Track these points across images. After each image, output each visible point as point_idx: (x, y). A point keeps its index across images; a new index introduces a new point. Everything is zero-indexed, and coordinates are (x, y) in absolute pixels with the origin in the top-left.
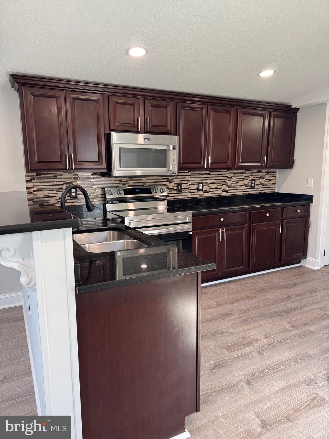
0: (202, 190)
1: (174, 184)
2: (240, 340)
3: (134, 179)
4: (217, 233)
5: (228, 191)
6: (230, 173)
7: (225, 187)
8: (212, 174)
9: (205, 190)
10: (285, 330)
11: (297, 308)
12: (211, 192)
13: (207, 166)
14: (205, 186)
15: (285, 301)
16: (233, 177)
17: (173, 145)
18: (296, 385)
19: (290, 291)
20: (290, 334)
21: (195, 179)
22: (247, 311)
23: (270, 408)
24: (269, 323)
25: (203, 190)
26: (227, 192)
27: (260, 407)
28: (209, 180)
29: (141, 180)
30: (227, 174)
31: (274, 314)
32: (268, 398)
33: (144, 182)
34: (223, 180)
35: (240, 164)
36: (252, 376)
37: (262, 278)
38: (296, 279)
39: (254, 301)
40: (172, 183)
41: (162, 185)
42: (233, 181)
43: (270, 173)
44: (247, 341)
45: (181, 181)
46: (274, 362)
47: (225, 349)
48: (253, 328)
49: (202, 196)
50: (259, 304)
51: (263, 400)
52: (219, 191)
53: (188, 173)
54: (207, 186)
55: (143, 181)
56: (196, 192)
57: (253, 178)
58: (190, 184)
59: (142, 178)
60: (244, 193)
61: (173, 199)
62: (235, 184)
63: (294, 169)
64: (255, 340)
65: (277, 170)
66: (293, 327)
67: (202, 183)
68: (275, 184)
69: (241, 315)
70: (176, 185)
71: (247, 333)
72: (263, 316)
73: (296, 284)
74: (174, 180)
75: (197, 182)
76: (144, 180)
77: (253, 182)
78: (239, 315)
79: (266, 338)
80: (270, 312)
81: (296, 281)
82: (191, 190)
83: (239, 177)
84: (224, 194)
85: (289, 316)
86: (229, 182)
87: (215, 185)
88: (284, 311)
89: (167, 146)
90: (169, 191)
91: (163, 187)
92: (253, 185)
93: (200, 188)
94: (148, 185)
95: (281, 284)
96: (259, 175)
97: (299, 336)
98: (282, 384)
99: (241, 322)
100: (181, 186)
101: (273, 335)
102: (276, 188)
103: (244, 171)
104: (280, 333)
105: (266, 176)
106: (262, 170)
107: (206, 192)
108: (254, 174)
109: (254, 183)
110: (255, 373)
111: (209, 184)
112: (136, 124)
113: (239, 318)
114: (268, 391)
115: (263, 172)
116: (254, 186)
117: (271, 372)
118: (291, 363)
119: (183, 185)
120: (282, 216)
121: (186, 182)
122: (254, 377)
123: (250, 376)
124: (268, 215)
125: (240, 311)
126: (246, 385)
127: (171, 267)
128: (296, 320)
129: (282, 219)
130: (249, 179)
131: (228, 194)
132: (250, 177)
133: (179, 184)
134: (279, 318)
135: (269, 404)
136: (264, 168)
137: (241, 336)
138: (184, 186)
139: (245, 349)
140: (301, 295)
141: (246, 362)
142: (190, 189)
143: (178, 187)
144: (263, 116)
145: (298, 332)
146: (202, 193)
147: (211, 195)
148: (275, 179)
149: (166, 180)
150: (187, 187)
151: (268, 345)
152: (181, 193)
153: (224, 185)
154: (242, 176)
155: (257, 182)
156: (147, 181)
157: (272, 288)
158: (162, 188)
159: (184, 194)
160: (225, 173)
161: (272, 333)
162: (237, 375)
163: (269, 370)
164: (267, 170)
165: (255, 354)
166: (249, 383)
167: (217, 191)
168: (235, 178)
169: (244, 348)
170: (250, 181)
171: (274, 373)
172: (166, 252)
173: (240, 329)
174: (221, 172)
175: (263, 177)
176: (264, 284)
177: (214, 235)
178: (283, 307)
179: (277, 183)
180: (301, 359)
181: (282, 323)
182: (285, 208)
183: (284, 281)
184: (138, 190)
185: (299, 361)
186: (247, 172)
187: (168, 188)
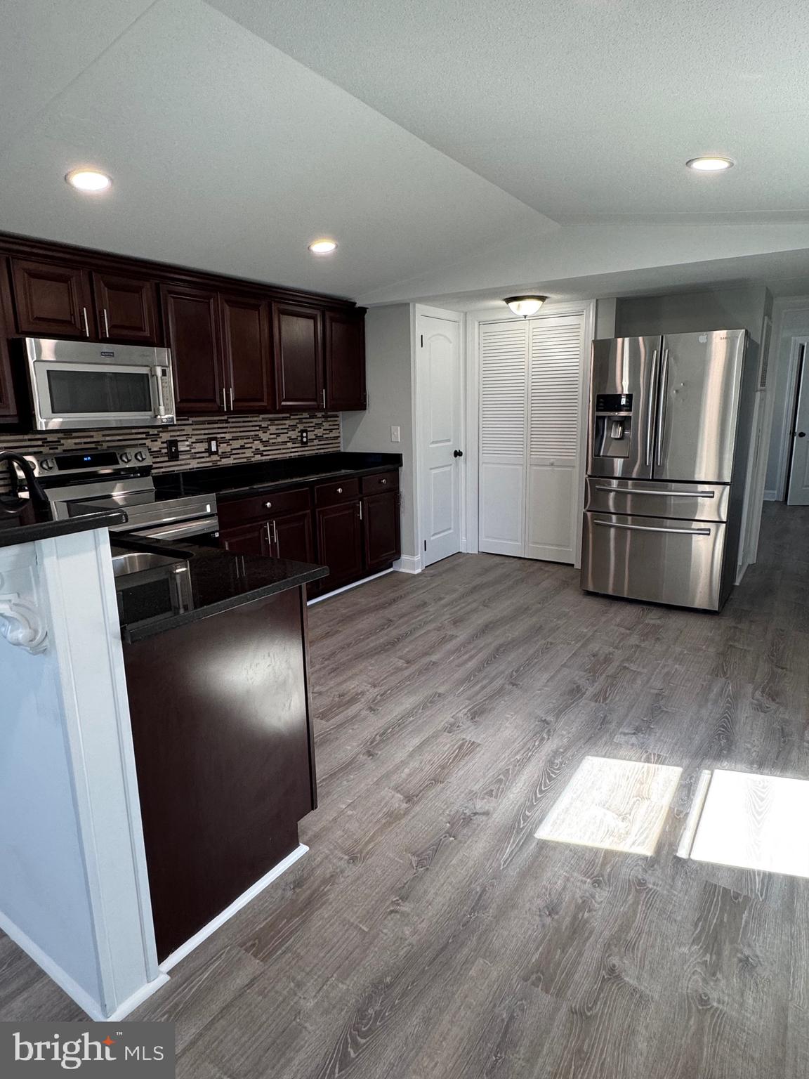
0: (216, 453)
1: (162, 443)
2: (337, 699)
3: (74, 434)
4: (262, 531)
5: (265, 453)
6: (264, 420)
7: (257, 445)
8: (233, 422)
9: (222, 453)
10: (398, 670)
11: (406, 635)
12: (234, 456)
13: (228, 407)
14: (221, 445)
15: (386, 627)
16: (270, 427)
17: (162, 366)
18: (435, 736)
19: (388, 613)
20: (406, 673)
21: (203, 432)
22: (333, 654)
23: (410, 775)
24: (372, 665)
25: (220, 453)
26: (262, 455)
27: (396, 779)
28: (229, 432)
29: (92, 437)
30: (260, 421)
31: (375, 650)
32: (404, 763)
33: (98, 442)
34: (253, 433)
35: (284, 403)
36: (372, 743)
37: (339, 600)
38: (393, 592)
39: (340, 637)
40: (157, 441)
41: (137, 445)
42: (270, 434)
43: (329, 419)
44: (347, 698)
45: (174, 436)
46: (396, 716)
47: (317, 718)
48: (350, 678)
49: (219, 463)
50: (348, 641)
51: (398, 768)
52: (248, 453)
53: (188, 420)
54: (225, 445)
55: (95, 440)
56: (207, 457)
57: (302, 428)
58: (192, 443)
59: (92, 434)
60: (292, 454)
61: (163, 472)
62: (274, 438)
63: (367, 411)
64: (360, 694)
65: (340, 414)
66: (408, 662)
67: (215, 439)
68: (339, 437)
69: (326, 663)
70: (165, 445)
71: (344, 686)
72: (360, 657)
73: (394, 600)
74: (161, 434)
75: (206, 437)
76: (98, 437)
77: (305, 435)
78: (322, 664)
79: (375, 686)
80: (369, 649)
81: (392, 595)
82: (195, 453)
83: (281, 427)
84: (258, 458)
85: (398, 648)
86: (264, 437)
87: (241, 442)
88: (389, 643)
89: (148, 368)
90: (154, 457)
91: (140, 449)
92: (305, 440)
93: (214, 449)
94: (108, 447)
95: (372, 604)
96: (312, 422)
97: (420, 673)
98: (416, 741)
99: (329, 674)
100: (177, 447)
101: (383, 680)
102: (341, 445)
103: (288, 415)
104: (392, 674)
105: (324, 424)
106: (316, 414)
107: (225, 455)
108: (304, 420)
109: (307, 437)
110: (374, 739)
111: (230, 440)
112: (78, 320)
113: (324, 668)
114: (401, 755)
115: (319, 418)
116: (306, 443)
117: (397, 729)
118: (420, 711)
119: (179, 444)
120: (361, 492)
121: (184, 438)
122: (375, 743)
123: (369, 743)
124: (339, 490)
125: (323, 657)
126: (366, 757)
127: (181, 606)
128: (408, 652)
129: (360, 496)
130: (297, 430)
131: (264, 458)
132: (298, 425)
133: (172, 443)
134: (385, 654)
135: (407, 770)
136: (321, 410)
137: (337, 693)
138: (182, 447)
139: (350, 710)
140: (406, 615)
141: (356, 727)
142: (193, 451)
143: (169, 448)
144: (314, 318)
145: (417, 667)
146: (218, 458)
147: (235, 462)
148: (338, 429)
149: (144, 436)
150: (188, 448)
151: (381, 695)
152: (178, 460)
153: (256, 442)
154: (285, 424)
155: (311, 435)
156: (103, 439)
157: (362, 612)
158: (140, 452)
159: (183, 462)
160: (255, 419)
161: (381, 677)
162: (349, 748)
163: (393, 729)
164: (323, 414)
165: (364, 713)
166: (370, 754)
167: (244, 453)
168: (273, 429)
169: (347, 709)
170: (300, 434)
171: (401, 730)
172: (165, 577)
173: (332, 683)
174: (248, 417)
175: (319, 426)
176: (346, 608)
177: (256, 534)
178: (386, 637)
179: (341, 434)
180: (431, 702)
181: (391, 660)
182: (364, 478)
183: (376, 598)
184: (89, 458)
185: (429, 705)
186: (292, 417)
187: (151, 452)
